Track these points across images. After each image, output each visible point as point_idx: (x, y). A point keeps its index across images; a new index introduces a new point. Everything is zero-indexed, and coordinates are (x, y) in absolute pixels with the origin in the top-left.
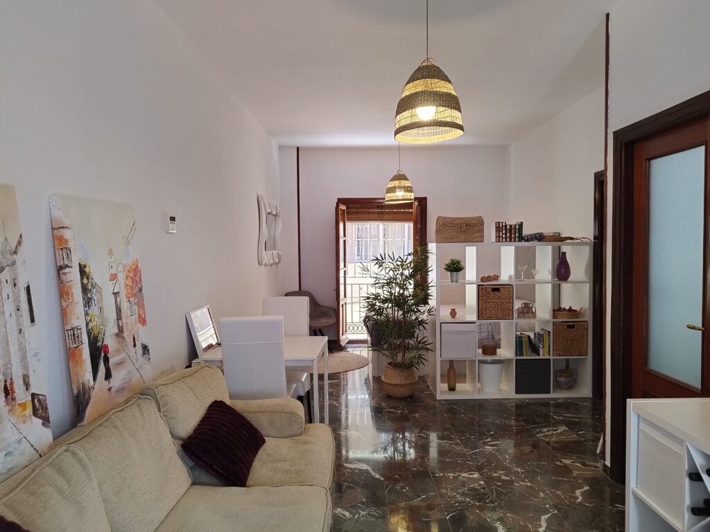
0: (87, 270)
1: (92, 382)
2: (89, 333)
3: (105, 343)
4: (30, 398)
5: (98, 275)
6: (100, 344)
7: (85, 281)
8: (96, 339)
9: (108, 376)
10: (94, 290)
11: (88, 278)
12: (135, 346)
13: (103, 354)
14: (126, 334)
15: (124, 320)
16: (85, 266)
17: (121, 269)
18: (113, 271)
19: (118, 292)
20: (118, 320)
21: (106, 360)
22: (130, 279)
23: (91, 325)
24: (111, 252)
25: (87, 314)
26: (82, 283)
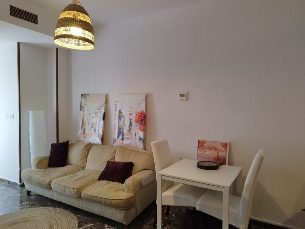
0: (121, 112)
1: (117, 139)
2: (118, 127)
3: (123, 131)
4: (98, 133)
5: (125, 113)
6: (121, 130)
7: (120, 114)
8: (120, 129)
9: (123, 139)
10: (123, 117)
11: (121, 114)
12: (136, 136)
13: (122, 133)
14: (132, 131)
15: (132, 127)
16: (121, 111)
17: (134, 112)
18: (131, 113)
19: (132, 119)
20: (130, 126)
21: (123, 135)
22: (138, 116)
23: (119, 125)
24: (131, 108)
25: (119, 122)
26: (119, 115)
